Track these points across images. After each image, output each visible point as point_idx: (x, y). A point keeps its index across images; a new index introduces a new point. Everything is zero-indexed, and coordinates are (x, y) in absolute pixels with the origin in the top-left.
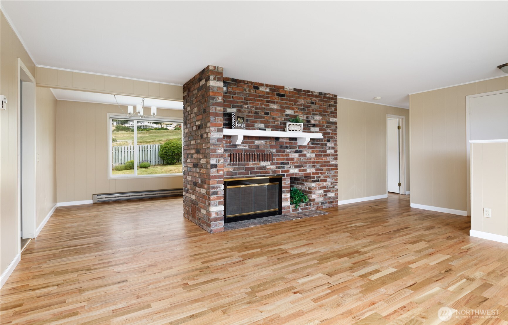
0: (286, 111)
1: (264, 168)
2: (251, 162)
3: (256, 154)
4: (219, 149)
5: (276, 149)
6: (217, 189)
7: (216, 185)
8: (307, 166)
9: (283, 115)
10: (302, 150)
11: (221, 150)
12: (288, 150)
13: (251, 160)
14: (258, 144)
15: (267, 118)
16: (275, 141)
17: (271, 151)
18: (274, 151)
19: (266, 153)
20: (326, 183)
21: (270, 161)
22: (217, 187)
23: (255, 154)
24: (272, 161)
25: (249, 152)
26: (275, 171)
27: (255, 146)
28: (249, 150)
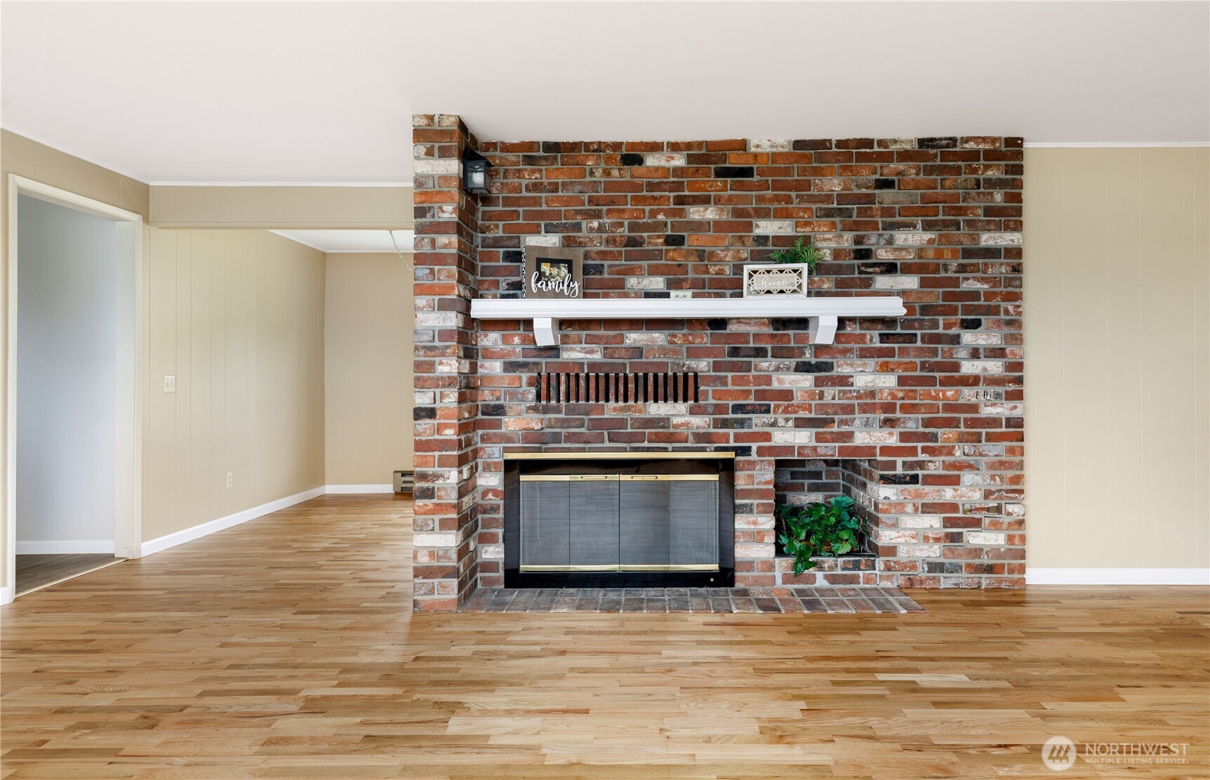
0: (757, 225)
1: (664, 422)
2: (612, 403)
3: (631, 375)
4: (444, 361)
5: (711, 360)
6: (434, 481)
7: (433, 469)
8: (857, 422)
9: (746, 239)
10: (830, 360)
11: (450, 365)
12: (765, 364)
13: (612, 397)
14: (638, 345)
15: (675, 255)
16: (709, 332)
17: (689, 368)
18: (702, 365)
19: (670, 373)
20: (955, 490)
21: (685, 400)
22: (437, 476)
23: (626, 377)
24: (696, 400)
25: (606, 370)
26: (709, 434)
27: (627, 349)
28: (605, 363)
